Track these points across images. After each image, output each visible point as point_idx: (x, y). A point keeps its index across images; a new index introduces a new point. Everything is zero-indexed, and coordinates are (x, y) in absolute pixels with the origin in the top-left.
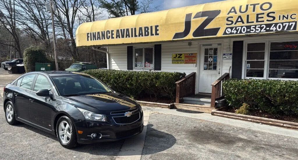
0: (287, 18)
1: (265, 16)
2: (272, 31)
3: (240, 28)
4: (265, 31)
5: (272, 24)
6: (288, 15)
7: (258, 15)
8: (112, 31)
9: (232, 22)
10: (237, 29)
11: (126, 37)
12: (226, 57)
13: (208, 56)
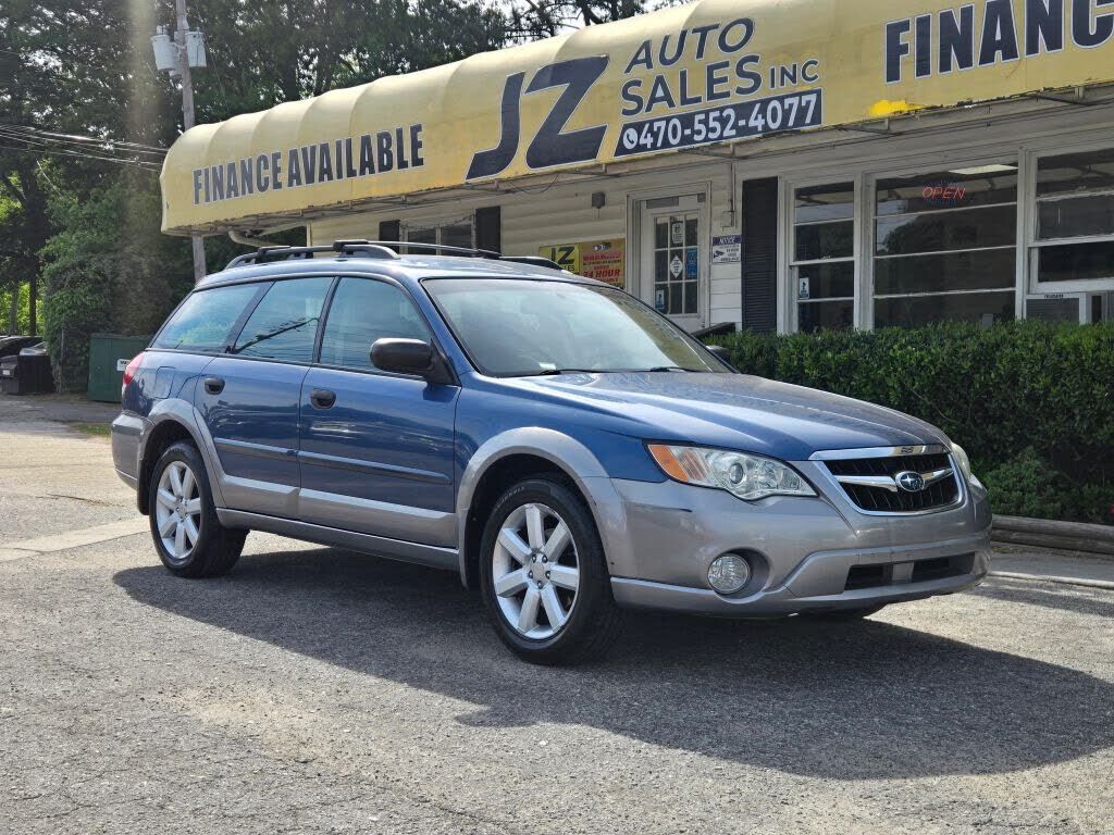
0: (793, 79)
1: (729, 72)
2: (754, 130)
3: (663, 124)
4: (734, 132)
5: (751, 105)
6: (795, 66)
7: (711, 69)
8: (276, 156)
9: (639, 100)
10: (655, 129)
11: (321, 179)
12: (722, 253)
13: (669, 249)
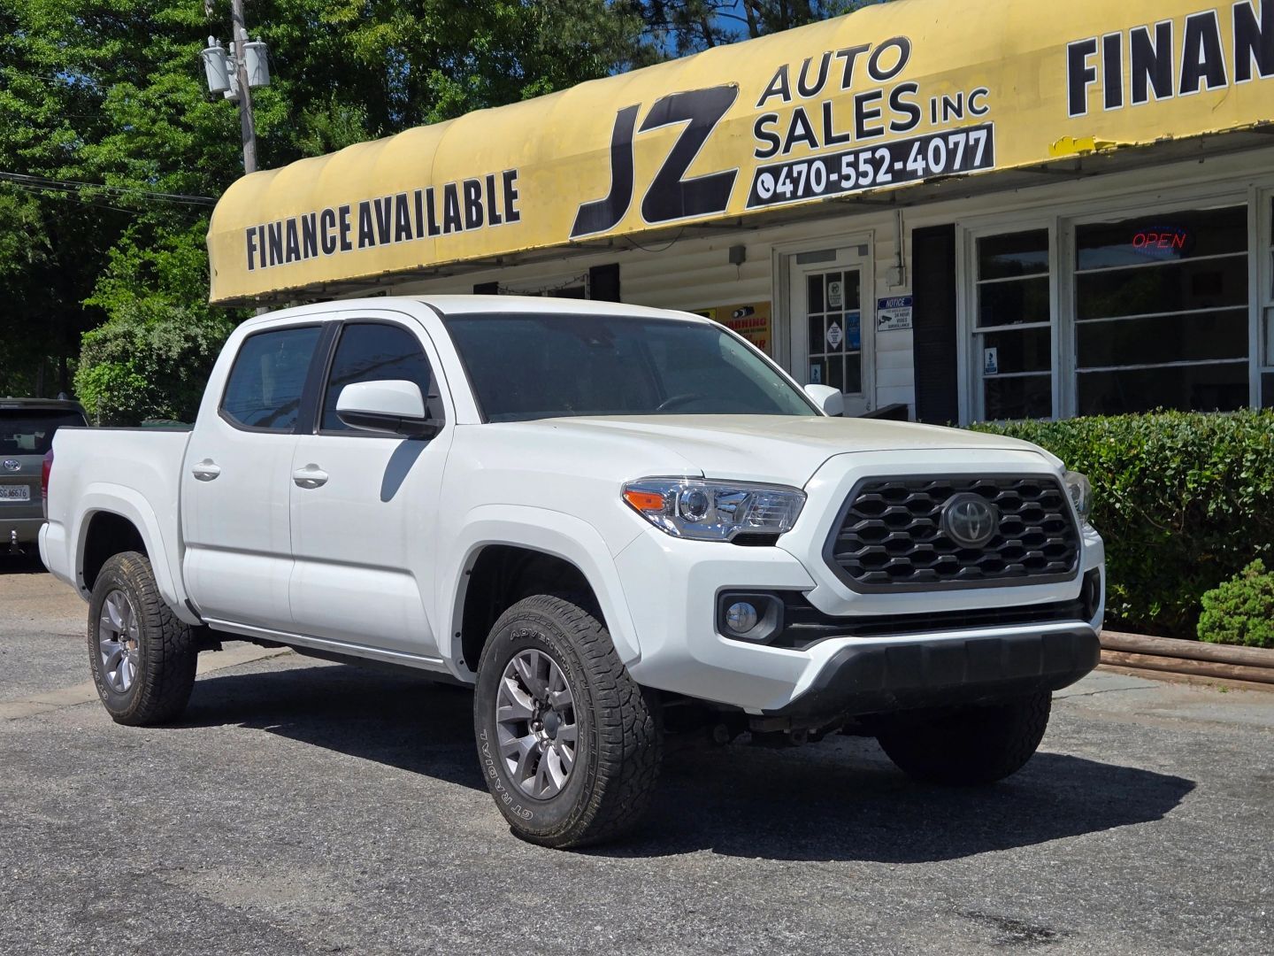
0: (959, 112)
1: (883, 104)
2: (913, 174)
3: (804, 167)
4: (889, 177)
5: (910, 143)
6: (960, 97)
7: (859, 101)
8: (344, 211)
9: (775, 139)
10: (795, 175)
11: (398, 238)
12: (889, 319)
13: (825, 314)
